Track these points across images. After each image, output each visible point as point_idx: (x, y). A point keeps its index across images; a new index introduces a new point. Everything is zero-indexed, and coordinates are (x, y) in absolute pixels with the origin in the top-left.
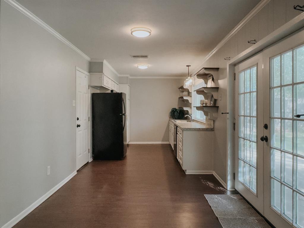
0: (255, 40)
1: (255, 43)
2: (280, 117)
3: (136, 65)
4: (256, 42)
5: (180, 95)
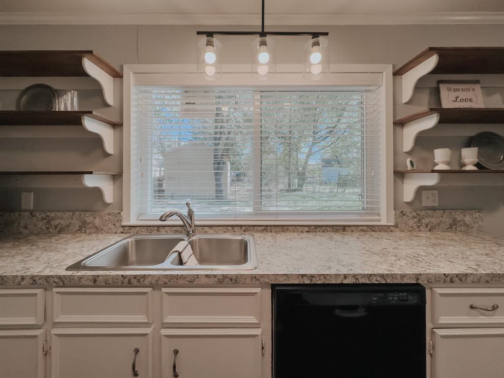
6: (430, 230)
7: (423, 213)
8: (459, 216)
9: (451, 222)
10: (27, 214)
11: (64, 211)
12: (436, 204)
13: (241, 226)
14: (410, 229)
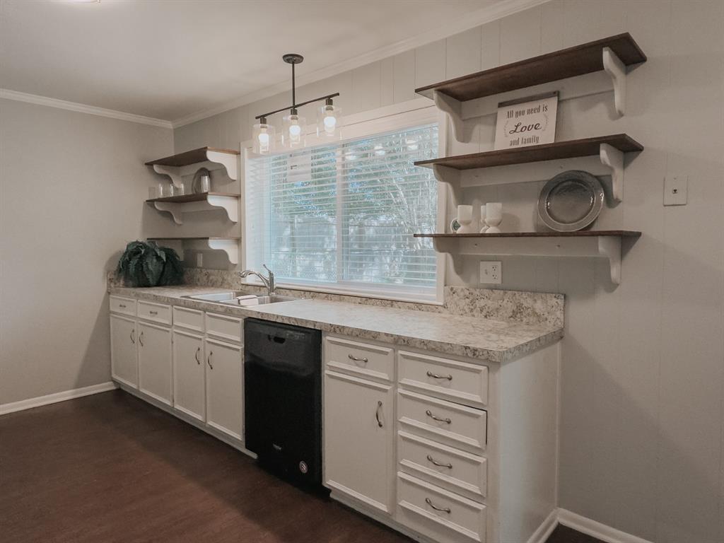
5: (152, 190)
6: (486, 317)
7: (477, 292)
8: (527, 301)
9: (515, 308)
10: (198, 270)
11: (215, 269)
12: (498, 282)
13: (310, 291)
14: (461, 312)
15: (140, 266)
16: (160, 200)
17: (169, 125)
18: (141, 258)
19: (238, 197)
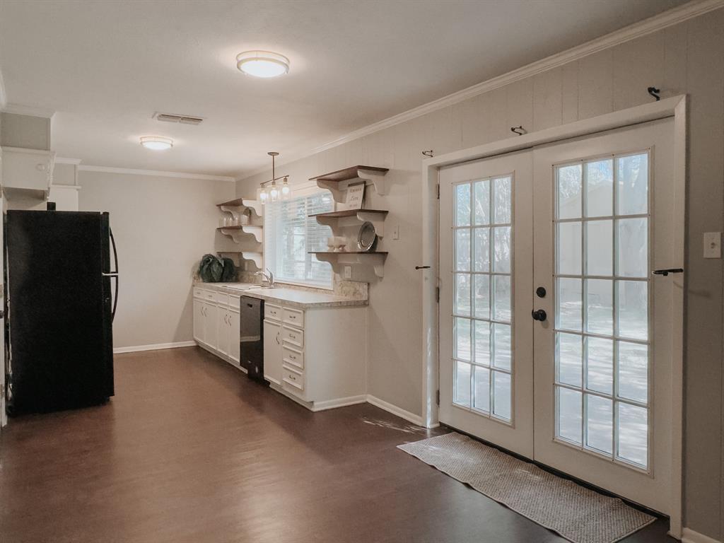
0: (521, 127)
1: (521, 134)
2: (580, 274)
3: (136, 139)
4: (526, 133)
5: (221, 221)
7: (343, 283)
8: (357, 287)
9: (354, 291)
12: (350, 277)
14: (338, 294)
15: (209, 269)
16: (224, 228)
17: (233, 180)
18: (210, 265)
19: (262, 227)
